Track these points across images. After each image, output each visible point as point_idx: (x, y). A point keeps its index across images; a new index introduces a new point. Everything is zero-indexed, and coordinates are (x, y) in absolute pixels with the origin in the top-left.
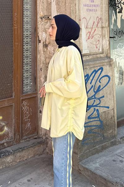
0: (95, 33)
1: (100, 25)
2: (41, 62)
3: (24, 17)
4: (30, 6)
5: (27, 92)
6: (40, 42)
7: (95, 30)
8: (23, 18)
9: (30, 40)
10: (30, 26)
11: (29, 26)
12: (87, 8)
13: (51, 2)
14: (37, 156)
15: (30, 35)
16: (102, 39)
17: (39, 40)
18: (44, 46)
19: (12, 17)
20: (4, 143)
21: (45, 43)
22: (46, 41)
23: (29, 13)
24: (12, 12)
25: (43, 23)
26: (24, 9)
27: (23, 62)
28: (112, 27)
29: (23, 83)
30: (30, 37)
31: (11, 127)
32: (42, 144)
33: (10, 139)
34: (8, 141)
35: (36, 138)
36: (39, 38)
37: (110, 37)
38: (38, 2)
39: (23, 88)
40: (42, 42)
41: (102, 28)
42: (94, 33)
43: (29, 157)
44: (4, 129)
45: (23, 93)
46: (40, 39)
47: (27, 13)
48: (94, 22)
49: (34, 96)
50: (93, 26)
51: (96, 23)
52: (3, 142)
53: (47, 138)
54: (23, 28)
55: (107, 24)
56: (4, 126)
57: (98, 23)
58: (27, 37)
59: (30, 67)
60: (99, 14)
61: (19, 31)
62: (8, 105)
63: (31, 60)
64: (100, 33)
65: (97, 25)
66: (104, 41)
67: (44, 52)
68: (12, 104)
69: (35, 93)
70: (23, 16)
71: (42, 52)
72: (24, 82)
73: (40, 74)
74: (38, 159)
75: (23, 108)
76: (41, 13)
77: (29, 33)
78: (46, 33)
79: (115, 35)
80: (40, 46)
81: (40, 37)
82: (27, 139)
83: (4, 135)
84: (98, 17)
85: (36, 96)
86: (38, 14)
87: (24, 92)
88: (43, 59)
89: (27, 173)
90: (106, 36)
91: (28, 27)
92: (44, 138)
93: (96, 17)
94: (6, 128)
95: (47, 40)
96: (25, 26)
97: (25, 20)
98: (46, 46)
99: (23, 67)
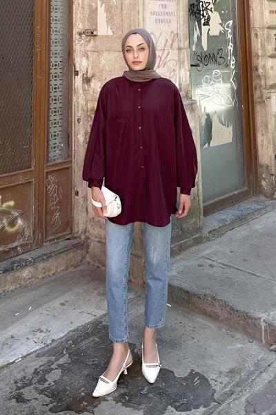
0: (168, 59)
1: (175, 45)
2: (78, 107)
3: (52, 33)
4: (61, 15)
5: (55, 160)
6: (77, 73)
7: (169, 52)
8: (50, 35)
9: (61, 71)
10: (61, 48)
11: (59, 48)
12: (155, 17)
13: (97, 8)
14: (72, 268)
15: (60, 63)
16: (180, 69)
17: (75, 71)
18: (85, 81)
19: (32, 32)
20: (16, 247)
21: (85, 76)
22: (87, 72)
23: (59, 26)
24: (32, 24)
25: (82, 42)
26: (52, 18)
27: (49, 109)
28: (194, 49)
29: (48, 145)
30: (61, 67)
31: (29, 220)
32: (80, 247)
33: (27, 240)
34: (23, 242)
35: (69, 239)
36: (75, 68)
37: (192, 66)
38: (74, 8)
39: (48, 152)
40: (82, 74)
41: (180, 49)
42: (166, 57)
43: (59, 270)
44: (17, 223)
45: (48, 161)
46: (78, 69)
47: (56, 26)
48: (167, 40)
49: (67, 166)
50: (165, 47)
51: (170, 42)
52: (14, 245)
53: (87, 238)
54: (50, 50)
55: (187, 43)
56: (16, 218)
57: (173, 41)
58: (56, 65)
59: (61, 117)
60: (174, 27)
61: (44, 56)
62: (24, 182)
63: (61, 104)
64: (177, 59)
65: (172, 45)
66: (183, 72)
67: (84, 90)
68: (30, 180)
69: (69, 162)
70: (50, 31)
71: (81, 91)
72: (50, 142)
73: (76, 129)
74: (74, 272)
75: (49, 187)
76: (79, 25)
77: (59, 60)
78: (88, 58)
79: (199, 62)
80: (78, 81)
81: (77, 66)
82: (54, 239)
83: (17, 233)
84: (172, 32)
85: (69, 166)
86: (75, 28)
87: (50, 159)
88: (82, 102)
89: (57, 294)
90: (186, 63)
91: (57, 48)
92: (83, 237)
93: (170, 31)
94: (20, 222)
95: (89, 71)
96: (53, 48)
97: (53, 37)
98: (87, 80)
99: (49, 116)
